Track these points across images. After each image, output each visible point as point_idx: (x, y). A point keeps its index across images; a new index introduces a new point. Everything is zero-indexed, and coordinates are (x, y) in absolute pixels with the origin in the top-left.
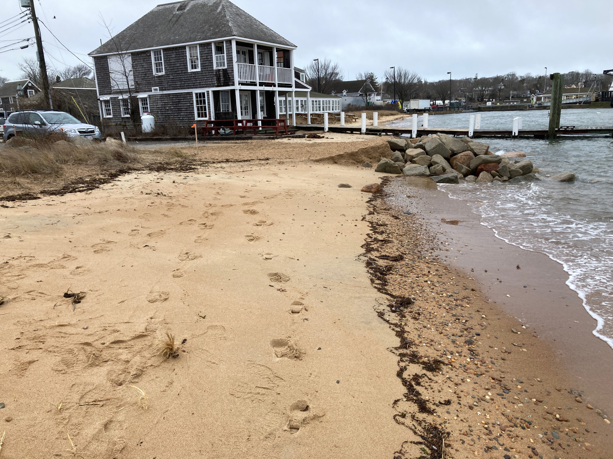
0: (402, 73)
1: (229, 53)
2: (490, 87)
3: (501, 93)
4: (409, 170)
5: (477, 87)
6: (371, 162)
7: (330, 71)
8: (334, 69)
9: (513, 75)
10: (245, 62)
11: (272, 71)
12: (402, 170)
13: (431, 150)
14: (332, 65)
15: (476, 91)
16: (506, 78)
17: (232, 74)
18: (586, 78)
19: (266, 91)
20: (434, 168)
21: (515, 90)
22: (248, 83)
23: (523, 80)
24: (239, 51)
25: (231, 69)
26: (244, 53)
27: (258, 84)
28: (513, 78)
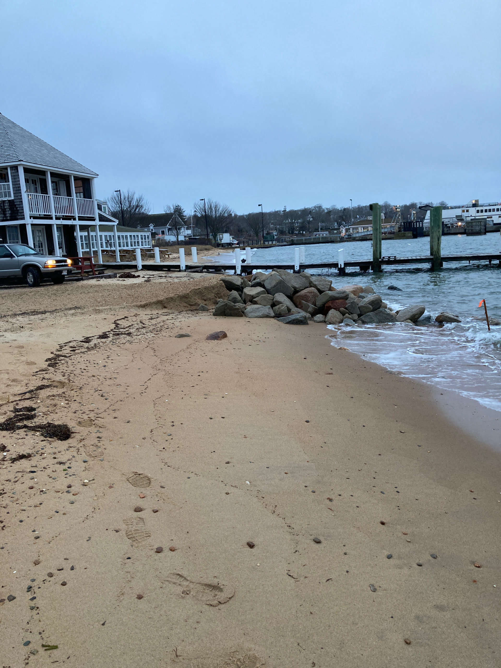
0: (212, 205)
1: (15, 181)
2: (300, 219)
3: (310, 225)
4: (252, 312)
5: (287, 219)
6: (206, 305)
7: (134, 203)
8: (139, 201)
9: (320, 207)
10: (37, 192)
11: (71, 202)
12: (243, 312)
13: (272, 288)
14: (136, 197)
15: (285, 224)
16: (313, 210)
17: (21, 206)
18: (386, 209)
19: (64, 225)
20: (279, 308)
21: (323, 222)
22: (41, 216)
23: (330, 212)
24: (28, 180)
25: (19, 200)
26: (34, 182)
27: (54, 218)
28: (320, 210)
